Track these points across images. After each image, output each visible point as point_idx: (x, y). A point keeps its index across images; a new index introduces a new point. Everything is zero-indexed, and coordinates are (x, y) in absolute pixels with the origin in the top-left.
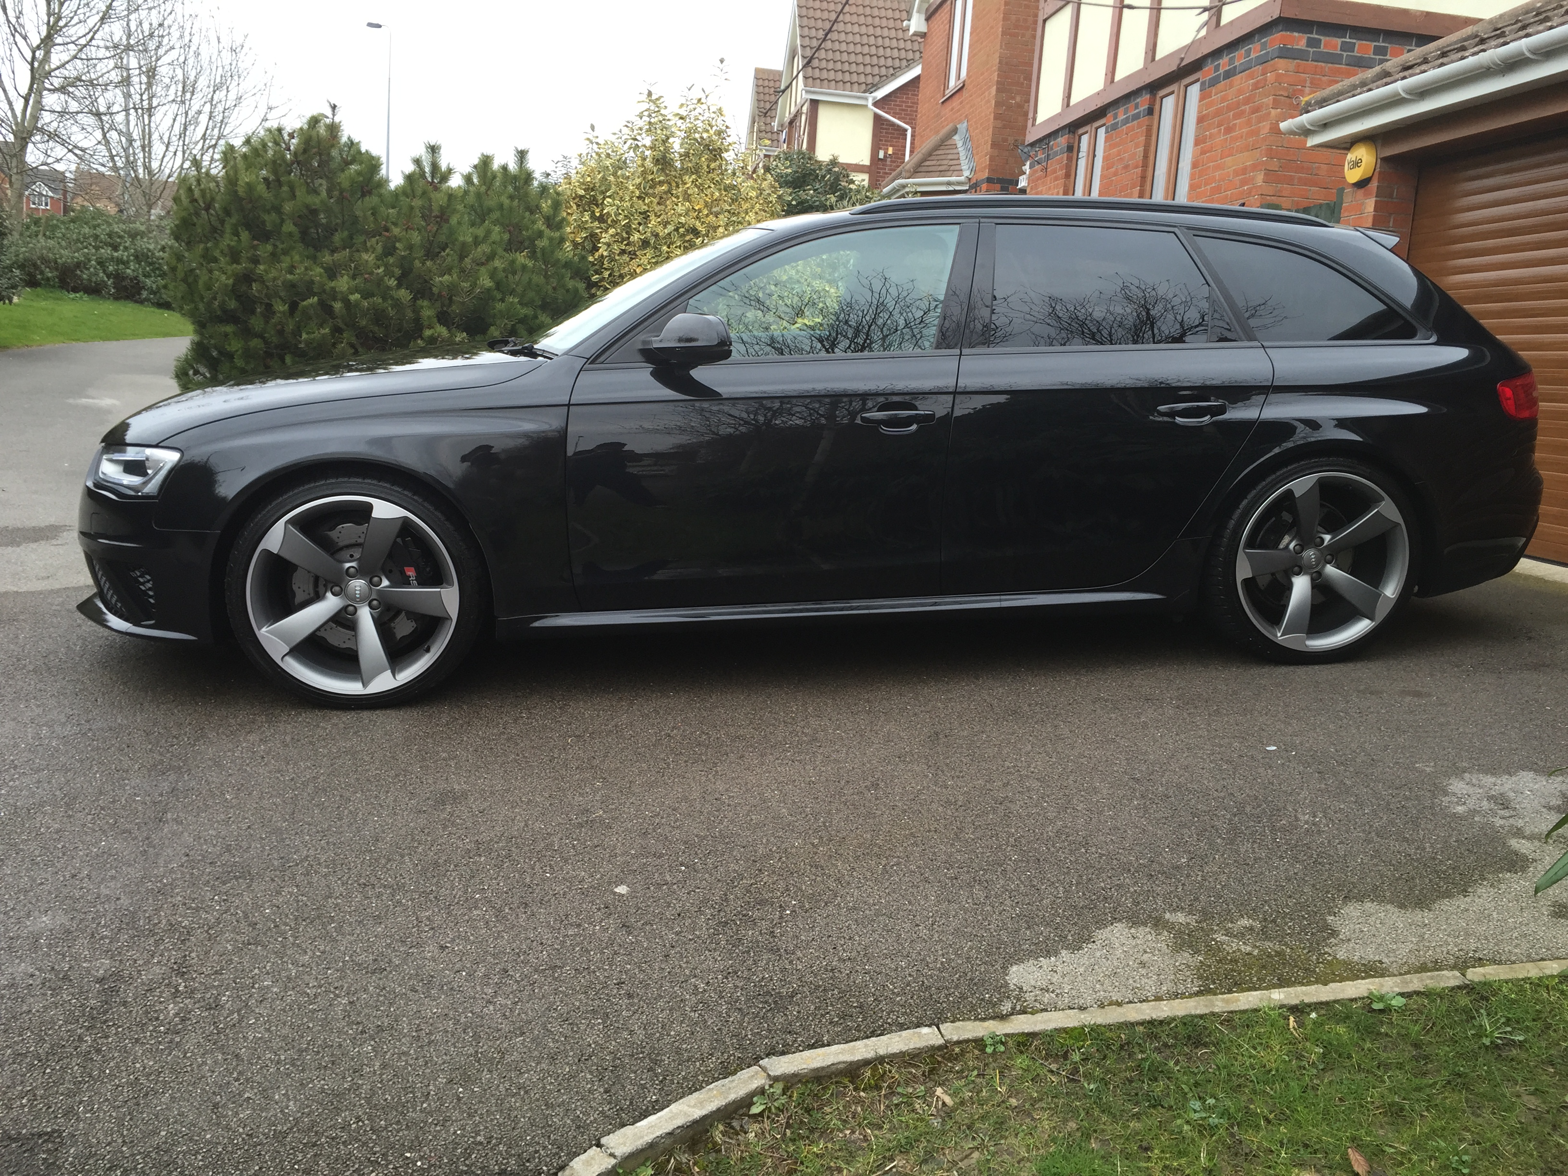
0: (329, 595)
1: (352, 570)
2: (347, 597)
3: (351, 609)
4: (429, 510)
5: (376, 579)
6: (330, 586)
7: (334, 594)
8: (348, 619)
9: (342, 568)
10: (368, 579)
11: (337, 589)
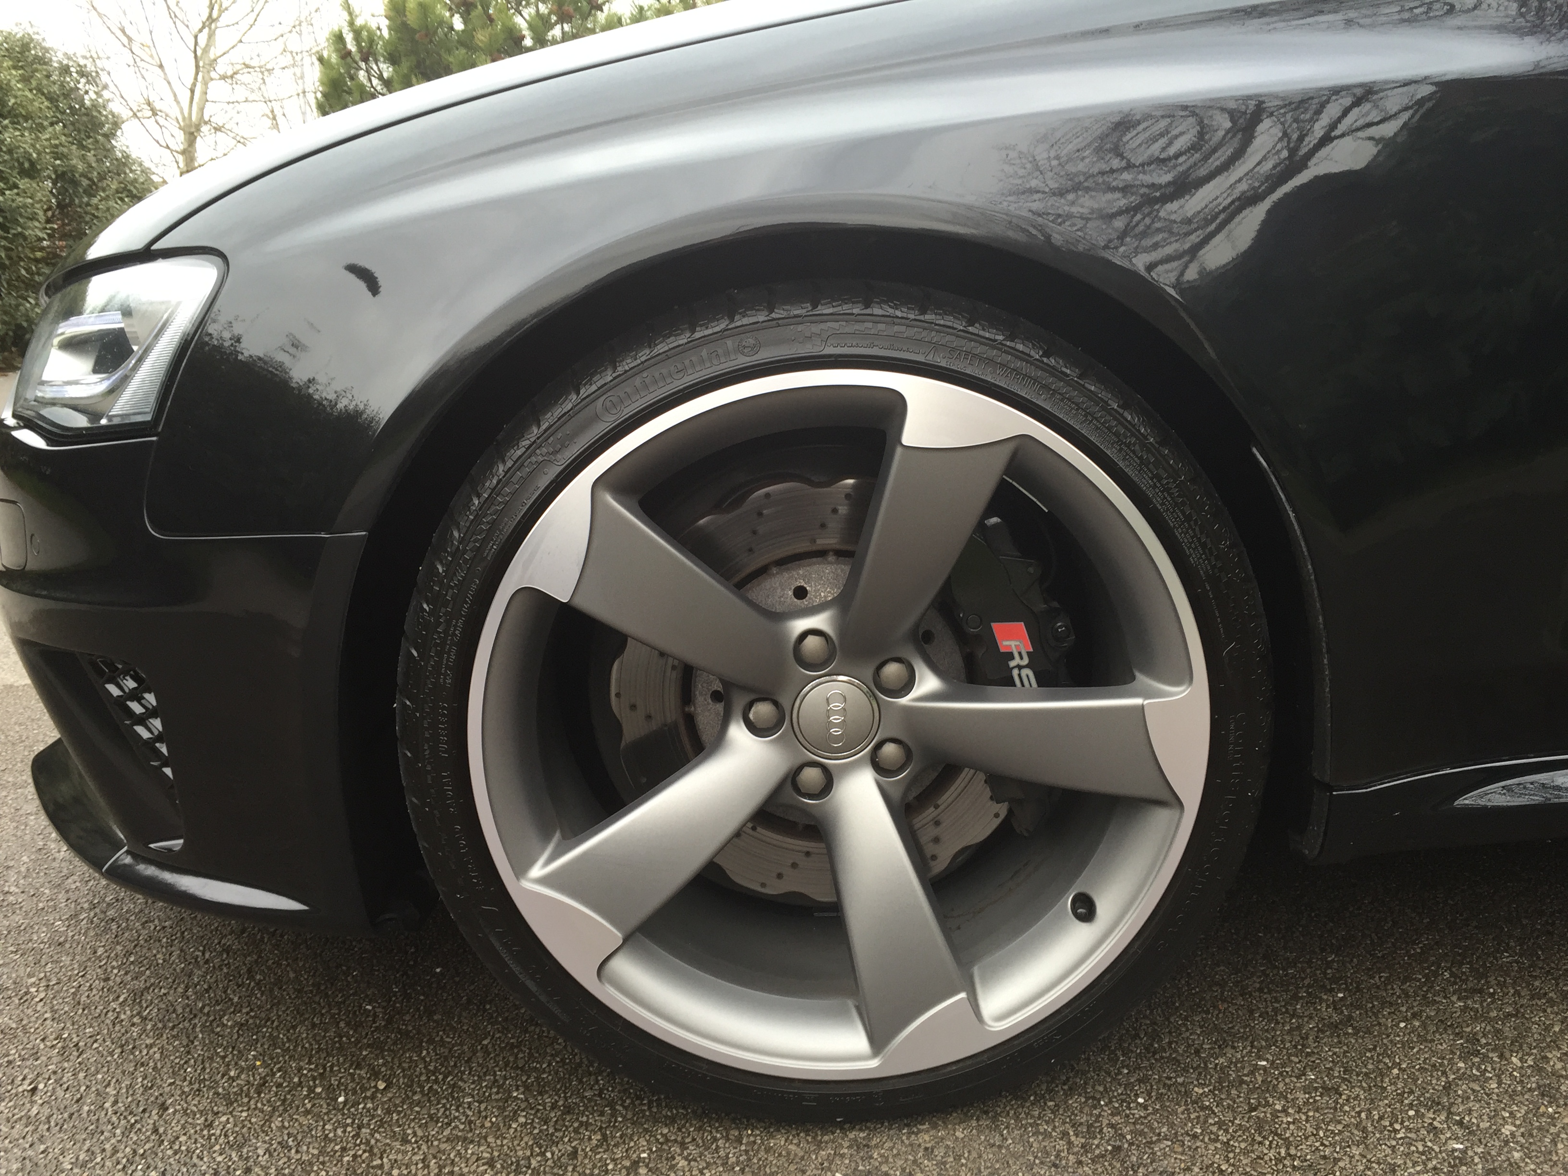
0: (738, 732)
1: (812, 642)
2: (797, 736)
3: (811, 775)
4: (1105, 407)
5: (892, 670)
6: (739, 702)
7: (755, 729)
8: (804, 811)
9: (778, 639)
10: (869, 672)
11: (762, 710)
